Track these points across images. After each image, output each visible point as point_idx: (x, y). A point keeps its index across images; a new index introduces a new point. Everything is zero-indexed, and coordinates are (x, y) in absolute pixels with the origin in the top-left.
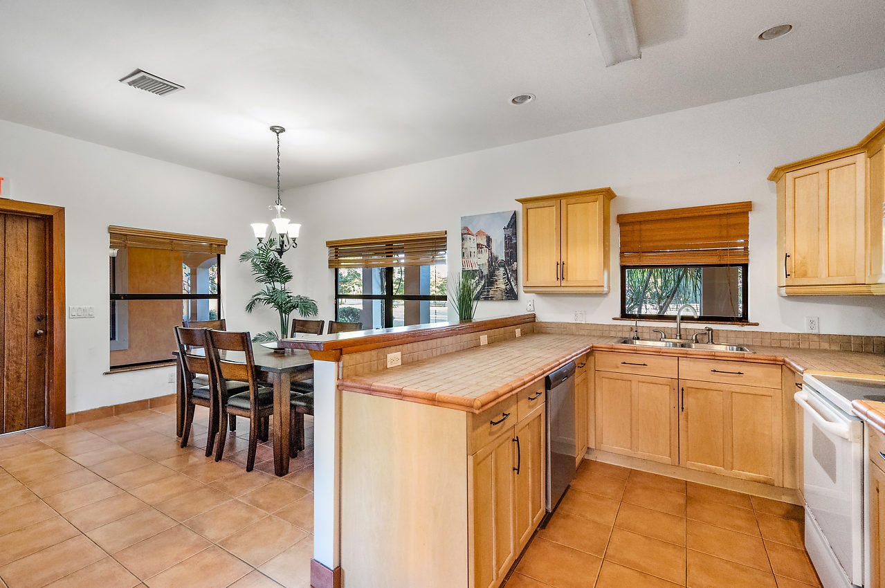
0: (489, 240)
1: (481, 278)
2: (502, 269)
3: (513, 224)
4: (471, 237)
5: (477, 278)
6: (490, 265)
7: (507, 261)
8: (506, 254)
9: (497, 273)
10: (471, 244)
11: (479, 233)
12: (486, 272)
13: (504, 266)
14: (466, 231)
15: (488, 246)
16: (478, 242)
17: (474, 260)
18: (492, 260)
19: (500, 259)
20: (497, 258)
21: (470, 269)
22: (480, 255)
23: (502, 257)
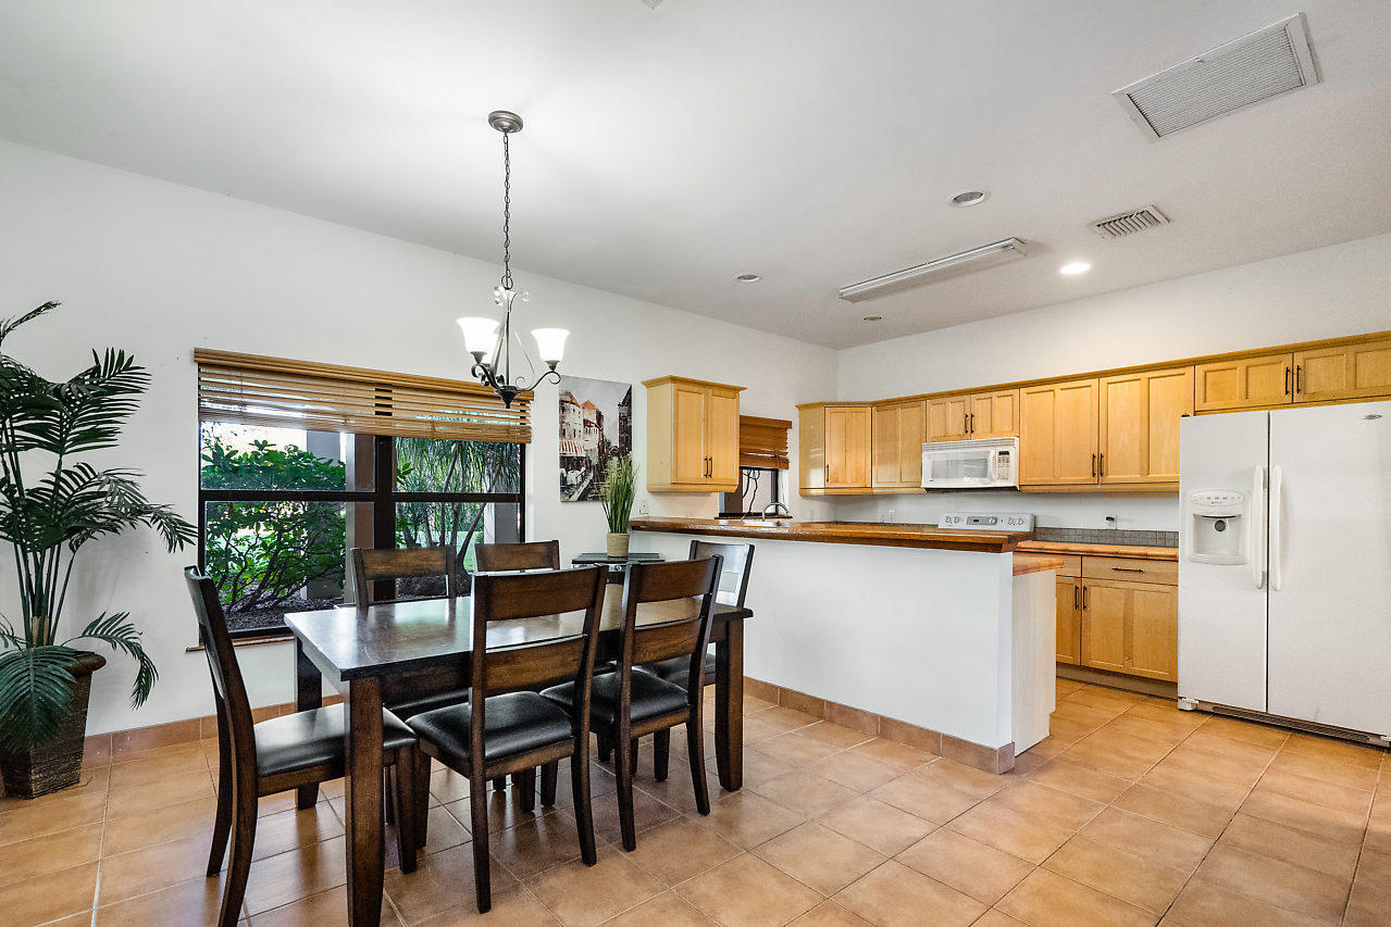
0: (600, 417)
1: (589, 469)
2: (615, 459)
3: (627, 402)
4: (575, 407)
5: (583, 469)
6: (601, 452)
7: (621, 448)
8: (621, 439)
9: (609, 463)
10: (576, 418)
11: (587, 405)
12: (595, 461)
13: (617, 455)
14: (568, 399)
15: (599, 424)
16: (586, 417)
17: (578, 442)
18: (604, 445)
19: (613, 444)
20: (609, 443)
21: (574, 454)
22: (588, 437)
23: (615, 443)
